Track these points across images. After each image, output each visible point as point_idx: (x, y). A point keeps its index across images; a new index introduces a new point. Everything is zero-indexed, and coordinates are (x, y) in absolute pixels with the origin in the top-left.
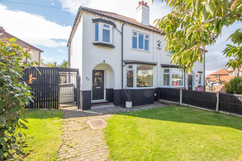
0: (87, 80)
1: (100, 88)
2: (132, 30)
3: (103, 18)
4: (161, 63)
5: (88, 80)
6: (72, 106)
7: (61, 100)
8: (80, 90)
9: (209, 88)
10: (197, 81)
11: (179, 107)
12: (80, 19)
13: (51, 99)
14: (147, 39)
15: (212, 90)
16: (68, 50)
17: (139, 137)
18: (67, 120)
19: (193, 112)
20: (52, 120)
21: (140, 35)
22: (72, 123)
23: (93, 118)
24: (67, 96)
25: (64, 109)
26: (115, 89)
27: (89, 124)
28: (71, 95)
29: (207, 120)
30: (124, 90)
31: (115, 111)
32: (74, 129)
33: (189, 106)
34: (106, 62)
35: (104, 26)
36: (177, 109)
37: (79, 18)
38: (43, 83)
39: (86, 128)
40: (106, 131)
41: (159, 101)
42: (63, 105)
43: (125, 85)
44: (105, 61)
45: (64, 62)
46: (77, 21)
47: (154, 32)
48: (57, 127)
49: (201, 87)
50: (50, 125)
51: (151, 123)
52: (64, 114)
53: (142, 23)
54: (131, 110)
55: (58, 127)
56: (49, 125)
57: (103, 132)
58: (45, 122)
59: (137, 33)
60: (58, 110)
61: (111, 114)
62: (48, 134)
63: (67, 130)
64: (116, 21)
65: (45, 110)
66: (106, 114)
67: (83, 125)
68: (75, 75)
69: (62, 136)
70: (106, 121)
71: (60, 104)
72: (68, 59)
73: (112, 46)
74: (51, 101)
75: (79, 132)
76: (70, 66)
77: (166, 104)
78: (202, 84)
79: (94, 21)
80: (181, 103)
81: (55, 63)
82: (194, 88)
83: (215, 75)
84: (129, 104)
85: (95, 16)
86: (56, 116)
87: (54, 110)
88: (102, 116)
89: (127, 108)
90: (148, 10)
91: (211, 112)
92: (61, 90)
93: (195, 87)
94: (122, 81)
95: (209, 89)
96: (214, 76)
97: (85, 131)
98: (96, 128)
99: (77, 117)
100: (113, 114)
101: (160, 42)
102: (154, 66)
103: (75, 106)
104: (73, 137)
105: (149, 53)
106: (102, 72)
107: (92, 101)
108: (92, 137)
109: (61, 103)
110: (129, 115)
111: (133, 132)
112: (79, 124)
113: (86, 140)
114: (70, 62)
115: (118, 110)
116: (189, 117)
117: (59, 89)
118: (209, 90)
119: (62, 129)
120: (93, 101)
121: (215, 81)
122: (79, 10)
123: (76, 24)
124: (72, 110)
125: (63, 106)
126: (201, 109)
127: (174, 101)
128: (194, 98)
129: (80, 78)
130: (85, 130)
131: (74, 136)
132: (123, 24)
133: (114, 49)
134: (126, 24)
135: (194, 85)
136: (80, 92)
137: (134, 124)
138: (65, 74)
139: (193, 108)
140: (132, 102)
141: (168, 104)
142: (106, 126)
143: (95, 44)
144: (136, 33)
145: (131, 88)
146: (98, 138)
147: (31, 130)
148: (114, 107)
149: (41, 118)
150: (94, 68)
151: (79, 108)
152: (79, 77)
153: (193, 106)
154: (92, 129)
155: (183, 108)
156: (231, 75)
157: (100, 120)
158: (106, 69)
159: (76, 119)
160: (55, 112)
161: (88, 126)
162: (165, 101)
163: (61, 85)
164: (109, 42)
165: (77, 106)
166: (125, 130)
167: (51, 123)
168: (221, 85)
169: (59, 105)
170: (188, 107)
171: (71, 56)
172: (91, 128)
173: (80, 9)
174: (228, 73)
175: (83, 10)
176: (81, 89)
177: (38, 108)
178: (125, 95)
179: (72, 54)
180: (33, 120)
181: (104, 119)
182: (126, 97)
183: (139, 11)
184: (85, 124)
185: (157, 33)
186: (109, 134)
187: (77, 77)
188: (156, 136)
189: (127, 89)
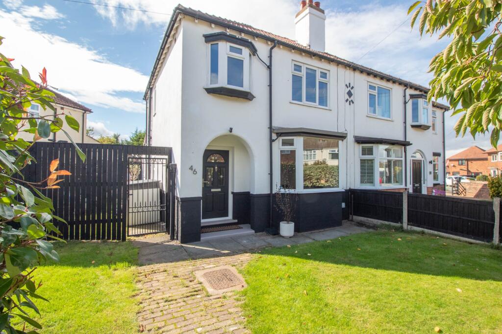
0: (191, 172)
1: (219, 190)
2: (292, 60)
3: (229, 32)
4: (356, 135)
5: (195, 172)
6: (156, 233)
7: (131, 218)
8: (175, 196)
9: (452, 189)
10: (430, 173)
11: (403, 235)
12: (177, 35)
13: (109, 217)
14: (323, 80)
15: (457, 194)
16: (147, 108)
17: (333, 317)
18: (147, 268)
19: (441, 247)
20: (111, 270)
21: (309, 71)
22: (161, 276)
23: (209, 264)
24: (145, 209)
25: (137, 239)
26: (255, 194)
27: (202, 280)
28: (155, 209)
29: (482, 267)
30: (275, 195)
31: (257, 245)
32: (166, 296)
33: (426, 230)
34: (234, 132)
35: (231, 51)
36: (399, 239)
37: (173, 33)
38: (91, 182)
39: (195, 293)
40: (247, 301)
41: (352, 220)
42: (136, 231)
43: (279, 185)
44: (233, 130)
45: (136, 134)
46: (170, 40)
47: (338, 65)
48: (123, 291)
49: (438, 186)
50: (106, 285)
51: (352, 278)
52: (138, 253)
53: (310, 46)
54: (294, 242)
55: (126, 290)
56: (105, 283)
57: (240, 303)
58: (93, 277)
59: (303, 68)
60: (125, 243)
61: (249, 253)
62: (102, 310)
63: (148, 297)
64: (256, 39)
65: (94, 243)
66: (237, 253)
67: (187, 283)
68: (164, 161)
69: (139, 315)
70: (240, 272)
71: (128, 227)
72: (145, 128)
73: (247, 96)
74: (109, 221)
75: (179, 305)
76: (149, 142)
77: (369, 227)
78: (440, 181)
79: (208, 38)
80: (405, 225)
81: (116, 137)
82: (426, 188)
83: (458, 160)
84: (287, 229)
85: (211, 26)
86: (122, 260)
87: (116, 242)
88: (229, 259)
89: (283, 237)
90: (322, 18)
91: (482, 245)
92: (131, 197)
93: (428, 188)
94: (271, 174)
95: (453, 191)
96: (456, 163)
97: (195, 301)
98: (220, 292)
99: (171, 260)
100: (255, 253)
101: (352, 88)
102: (340, 140)
103: (164, 232)
104: (164, 318)
105: (328, 111)
106: (225, 154)
107: (202, 221)
108: (215, 320)
109: (132, 226)
110: (293, 255)
111: (315, 305)
112: (177, 280)
113: (201, 328)
114: (149, 133)
115: (264, 243)
116: (436, 261)
117: (126, 195)
118: (453, 194)
119: (137, 295)
120: (204, 221)
121: (458, 173)
122: (174, 14)
123: (167, 46)
124: (157, 244)
125: (136, 234)
126: (456, 240)
127: (388, 221)
128: (438, 214)
129: (176, 168)
130: (193, 297)
131: (169, 316)
132: (271, 46)
133: (251, 102)
134: (279, 47)
135: (424, 183)
136: (176, 201)
137: (312, 281)
138: (138, 158)
139: (436, 236)
140: (294, 223)
141: (374, 227)
142: (243, 286)
143: (210, 91)
144: (301, 67)
145: (292, 191)
146: (229, 322)
147: (60, 299)
148: (253, 235)
149: (85, 266)
150: (208, 146)
151: (172, 238)
152: (174, 167)
153: (436, 233)
154: (210, 293)
155: (414, 237)
156: (493, 159)
157: (226, 270)
158: (233, 148)
159: (169, 266)
160: (118, 247)
161: (200, 287)
162: (368, 220)
163: (132, 185)
164: (242, 86)
165: (169, 234)
166: (294, 299)
167: (109, 277)
168: (472, 181)
169: (127, 231)
170: (423, 233)
171: (154, 119)
172: (207, 292)
173: (178, 11)
174: (486, 156)
175: (183, 13)
176: (179, 194)
177: (78, 239)
178: (279, 207)
179: (154, 116)
180: (66, 271)
181: (234, 267)
182: (280, 212)
183: (304, 19)
184: (191, 281)
185: (346, 68)
186: (255, 309)
187: (168, 167)
188: (375, 313)
189: (282, 194)
